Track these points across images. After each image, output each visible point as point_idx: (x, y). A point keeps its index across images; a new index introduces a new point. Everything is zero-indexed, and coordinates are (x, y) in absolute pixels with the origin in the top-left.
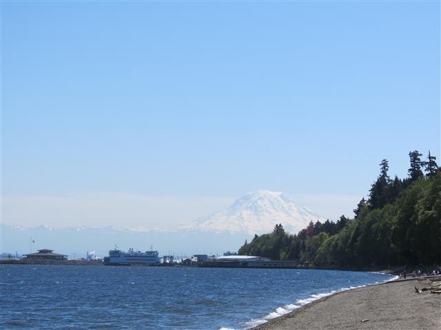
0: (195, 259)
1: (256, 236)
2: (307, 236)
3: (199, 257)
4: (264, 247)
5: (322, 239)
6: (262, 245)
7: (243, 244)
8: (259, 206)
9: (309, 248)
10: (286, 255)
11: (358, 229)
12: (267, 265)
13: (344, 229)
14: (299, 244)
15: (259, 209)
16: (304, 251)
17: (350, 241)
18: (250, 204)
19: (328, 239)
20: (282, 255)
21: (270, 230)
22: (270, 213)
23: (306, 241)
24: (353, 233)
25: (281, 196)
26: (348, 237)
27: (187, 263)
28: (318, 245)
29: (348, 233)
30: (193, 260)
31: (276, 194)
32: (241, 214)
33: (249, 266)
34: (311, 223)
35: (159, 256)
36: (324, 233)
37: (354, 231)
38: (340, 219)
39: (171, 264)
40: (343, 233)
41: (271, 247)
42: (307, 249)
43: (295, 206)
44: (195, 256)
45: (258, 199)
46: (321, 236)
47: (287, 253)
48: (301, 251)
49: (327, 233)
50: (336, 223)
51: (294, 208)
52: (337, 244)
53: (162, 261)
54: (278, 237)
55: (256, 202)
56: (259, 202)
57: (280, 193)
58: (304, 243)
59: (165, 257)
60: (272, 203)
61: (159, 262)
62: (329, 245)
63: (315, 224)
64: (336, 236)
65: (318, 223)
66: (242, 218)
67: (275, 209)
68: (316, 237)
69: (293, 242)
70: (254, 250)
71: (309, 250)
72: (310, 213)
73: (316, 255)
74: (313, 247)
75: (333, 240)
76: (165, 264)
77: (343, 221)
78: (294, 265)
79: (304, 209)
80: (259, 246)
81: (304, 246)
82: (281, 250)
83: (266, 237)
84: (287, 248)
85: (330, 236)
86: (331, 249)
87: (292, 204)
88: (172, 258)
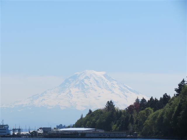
0: (41, 131)
1: (90, 111)
2: (135, 111)
3: (44, 129)
4: (98, 121)
5: (148, 113)
6: (97, 119)
7: (79, 118)
8: (86, 84)
9: (137, 121)
10: (116, 127)
11: (180, 105)
12: (102, 136)
13: (168, 105)
14: (128, 117)
15: (86, 87)
16: (132, 123)
17: (173, 115)
18: (78, 83)
19: (153, 114)
20: (114, 127)
21: (101, 105)
22: (96, 90)
23: (133, 115)
24: (176, 108)
25: (105, 76)
26: (172, 112)
27: (34, 134)
28: (145, 119)
29: (171, 109)
30: (39, 132)
31: (100, 74)
32: (70, 91)
33: (87, 136)
34: (137, 100)
35: (9, 129)
36: (150, 109)
37: (177, 107)
38: (162, 97)
39: (19, 136)
40: (167, 108)
41: (104, 120)
42: (135, 122)
43: (117, 84)
44: (41, 128)
45: (85, 78)
46: (147, 111)
47: (118, 125)
48: (130, 124)
49: (152, 108)
50: (159, 99)
51: (116, 86)
52: (162, 118)
53: (12, 133)
54: (110, 112)
55: (83, 81)
56: (86, 81)
57: (104, 73)
58: (132, 116)
59: (14, 130)
60: (97, 81)
61: (8, 134)
62: (155, 118)
63: (140, 100)
64: (160, 111)
65: (143, 100)
66: (71, 95)
67: (100, 87)
68: (142, 111)
69: (123, 116)
70: (90, 123)
71: (137, 123)
72: (130, 90)
73: (143, 126)
74: (141, 120)
75: (158, 114)
76: (14, 136)
77: (166, 98)
78: (124, 135)
79: (125, 86)
80: (94, 120)
81: (132, 120)
82: (113, 123)
83: (99, 112)
84: (117, 121)
85: (154, 111)
86: (156, 121)
87: (114, 82)
88: (19, 130)
